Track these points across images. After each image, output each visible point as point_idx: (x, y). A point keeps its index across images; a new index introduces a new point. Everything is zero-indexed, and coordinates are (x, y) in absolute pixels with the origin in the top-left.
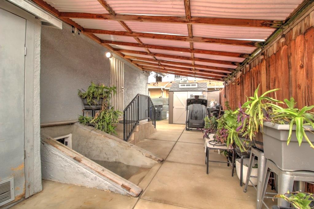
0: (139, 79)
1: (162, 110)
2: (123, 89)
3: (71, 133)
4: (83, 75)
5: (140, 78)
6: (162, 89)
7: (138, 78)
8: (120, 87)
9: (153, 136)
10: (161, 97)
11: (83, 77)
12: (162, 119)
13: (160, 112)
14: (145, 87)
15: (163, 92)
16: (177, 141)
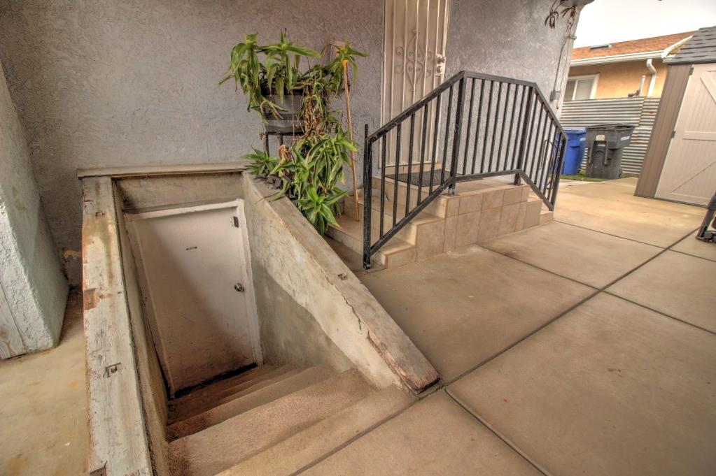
0: (528, 20)
1: (627, 143)
2: (440, 61)
3: (242, 197)
4: (261, 16)
5: (536, 15)
6: (649, 62)
7: (522, 15)
8: (432, 53)
9: (513, 241)
10: (638, 93)
11: (264, 22)
12: (620, 176)
13: (614, 150)
14: (557, 55)
15: (650, 75)
16: (603, 290)
